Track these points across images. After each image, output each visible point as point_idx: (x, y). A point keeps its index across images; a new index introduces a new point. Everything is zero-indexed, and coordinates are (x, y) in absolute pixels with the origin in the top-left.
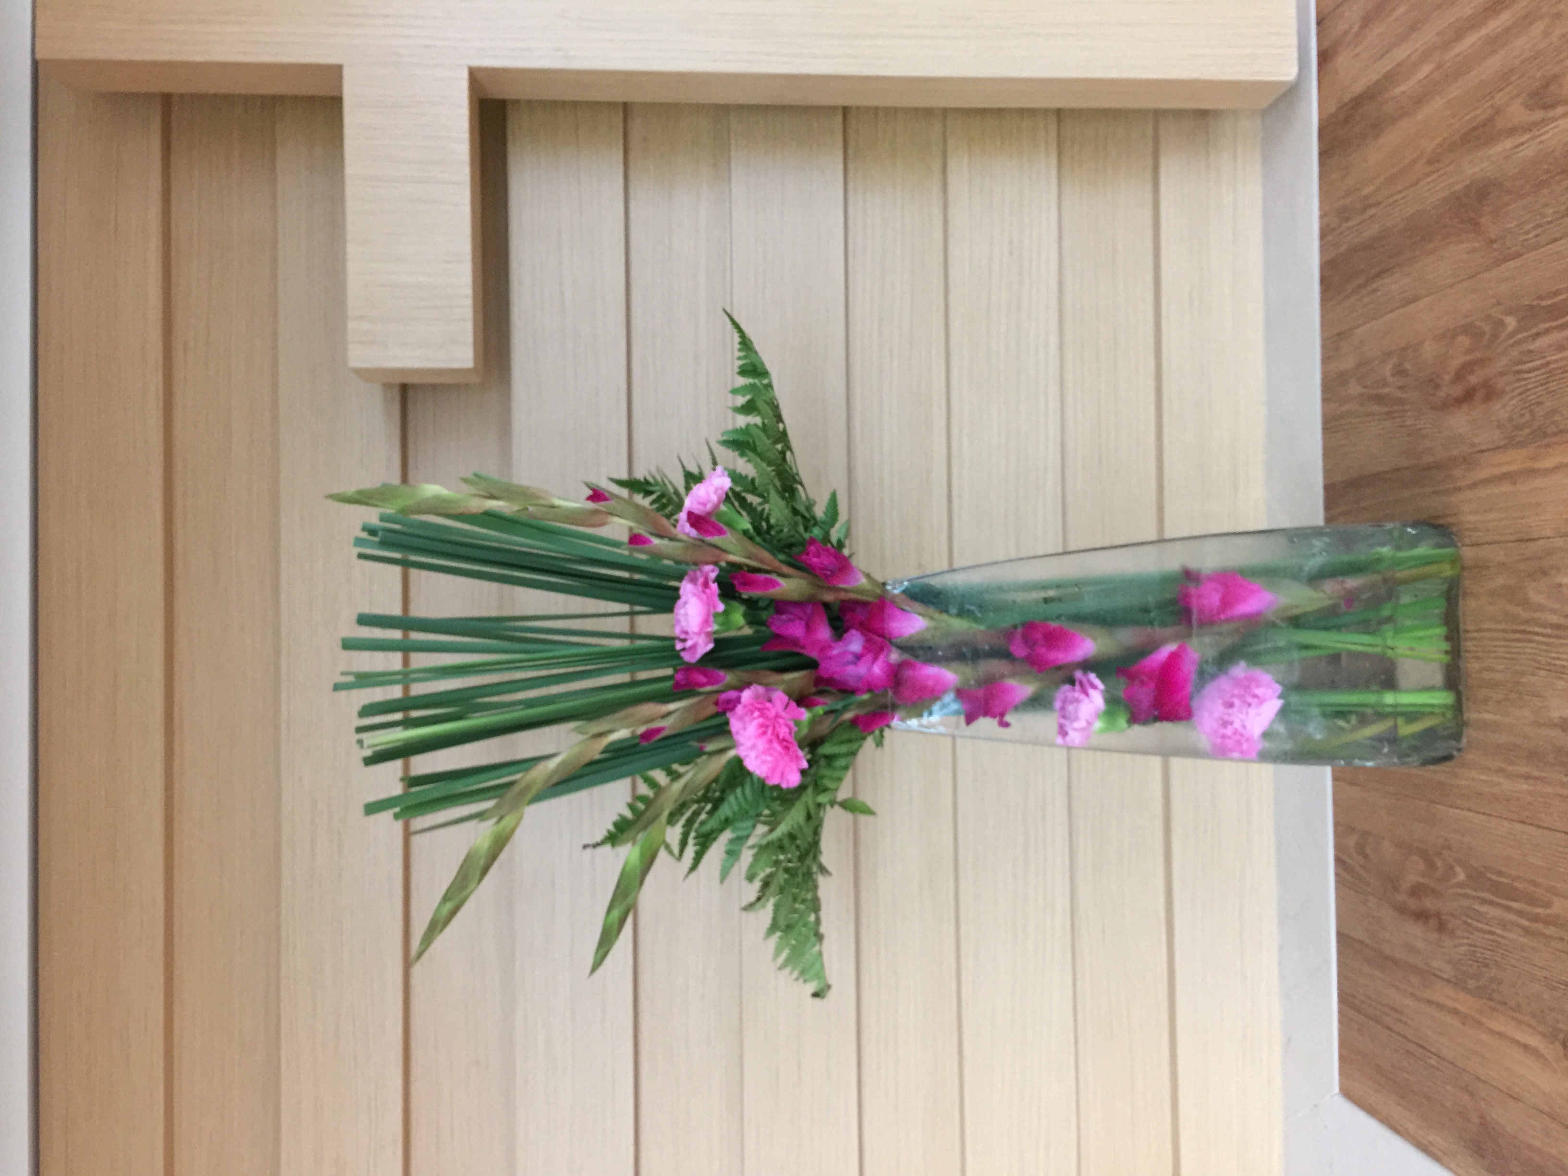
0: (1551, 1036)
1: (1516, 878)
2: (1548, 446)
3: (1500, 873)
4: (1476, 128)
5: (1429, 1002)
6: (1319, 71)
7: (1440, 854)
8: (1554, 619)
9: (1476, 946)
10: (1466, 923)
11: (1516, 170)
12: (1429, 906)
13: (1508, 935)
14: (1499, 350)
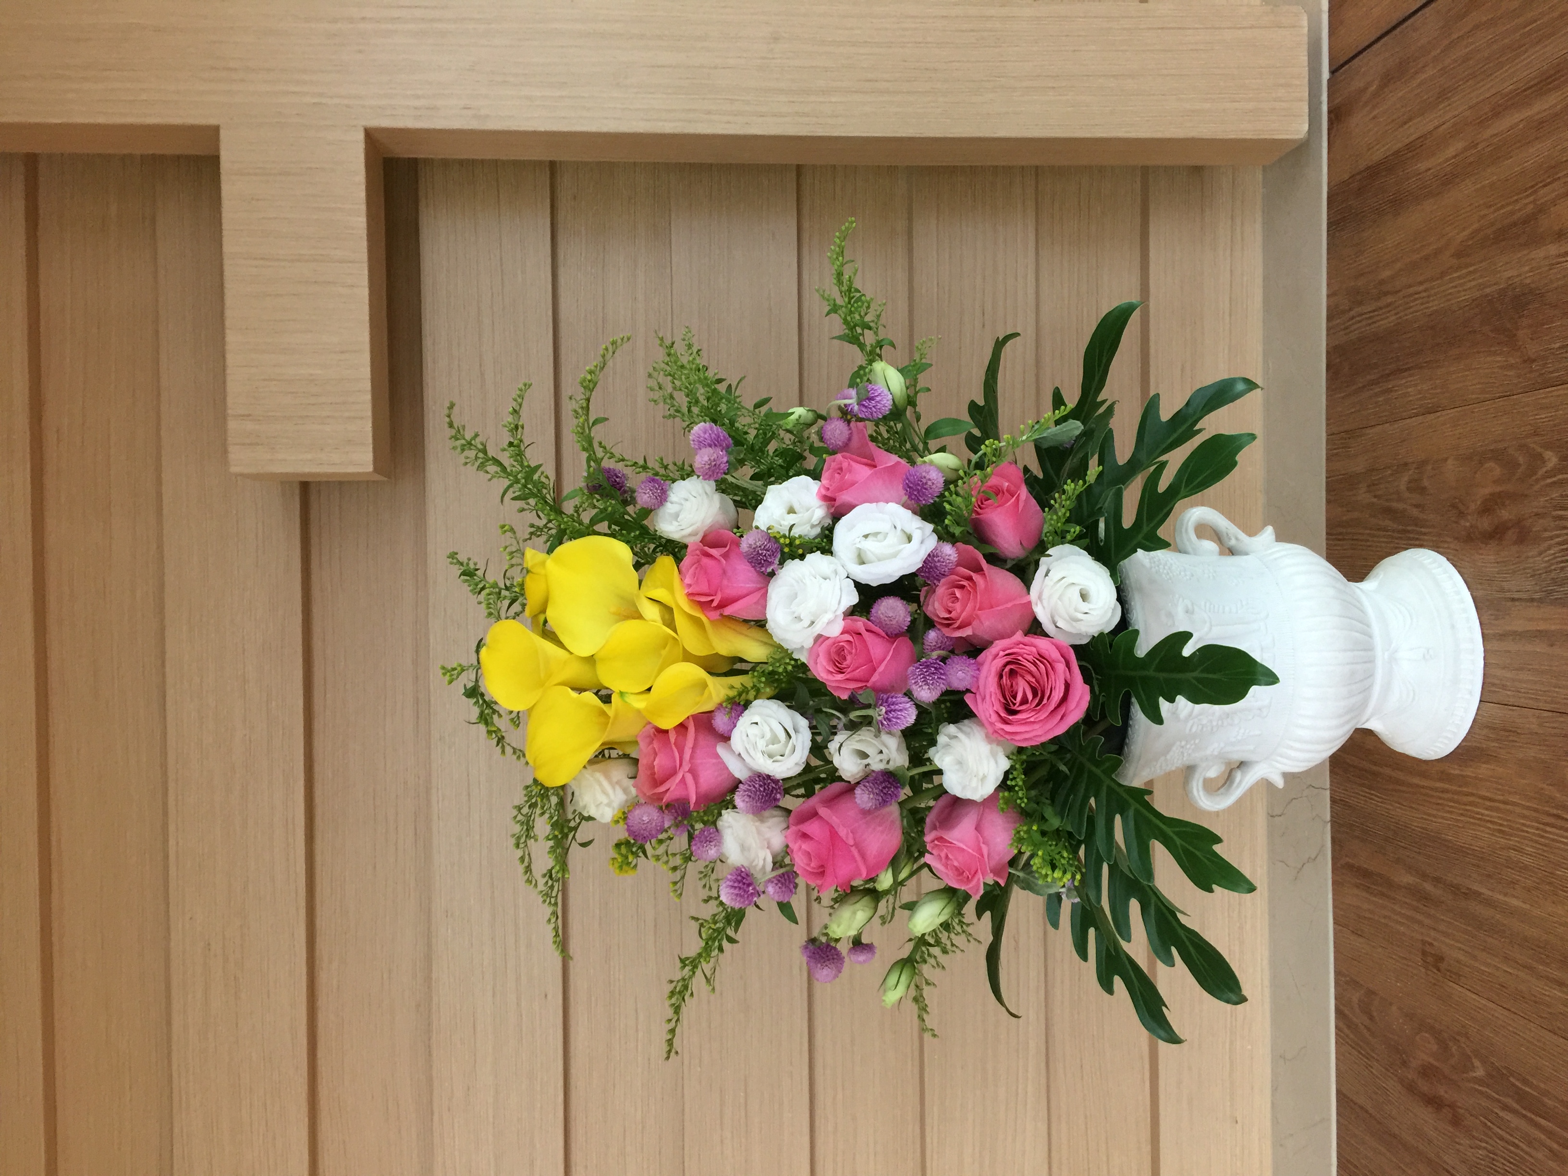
1: (1546, 1094)
4: (1515, 224)
6: (1329, 130)
7: (1455, 1040)
9: (1497, 1155)
10: (1486, 1124)
12: (1442, 1093)
13: (1534, 1153)
14: (1537, 487)
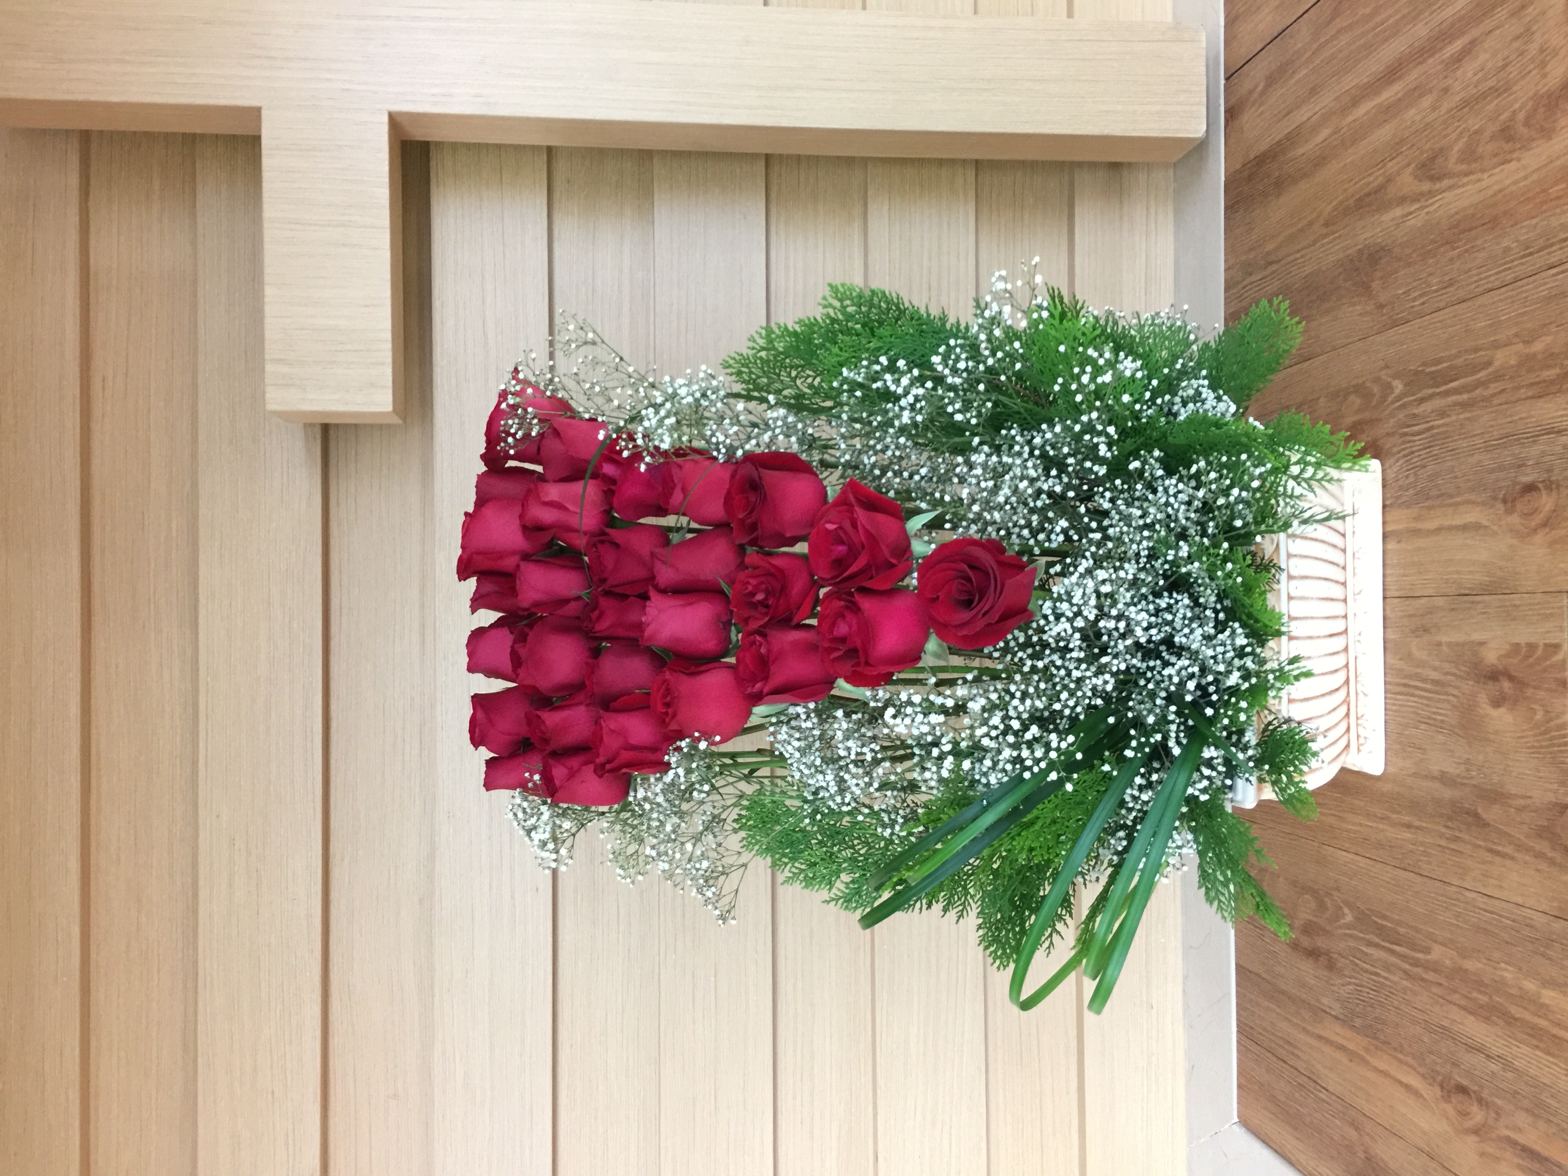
0: (1431, 1077)
1: (1399, 923)
2: (1430, 508)
3: (1384, 917)
4: (1369, 194)
5: (1320, 1038)
6: (1226, 127)
7: (1328, 894)
8: (1434, 675)
9: (1362, 986)
10: (1352, 962)
11: (1405, 239)
12: (1320, 944)
13: (1391, 977)
14: (1387, 412)
